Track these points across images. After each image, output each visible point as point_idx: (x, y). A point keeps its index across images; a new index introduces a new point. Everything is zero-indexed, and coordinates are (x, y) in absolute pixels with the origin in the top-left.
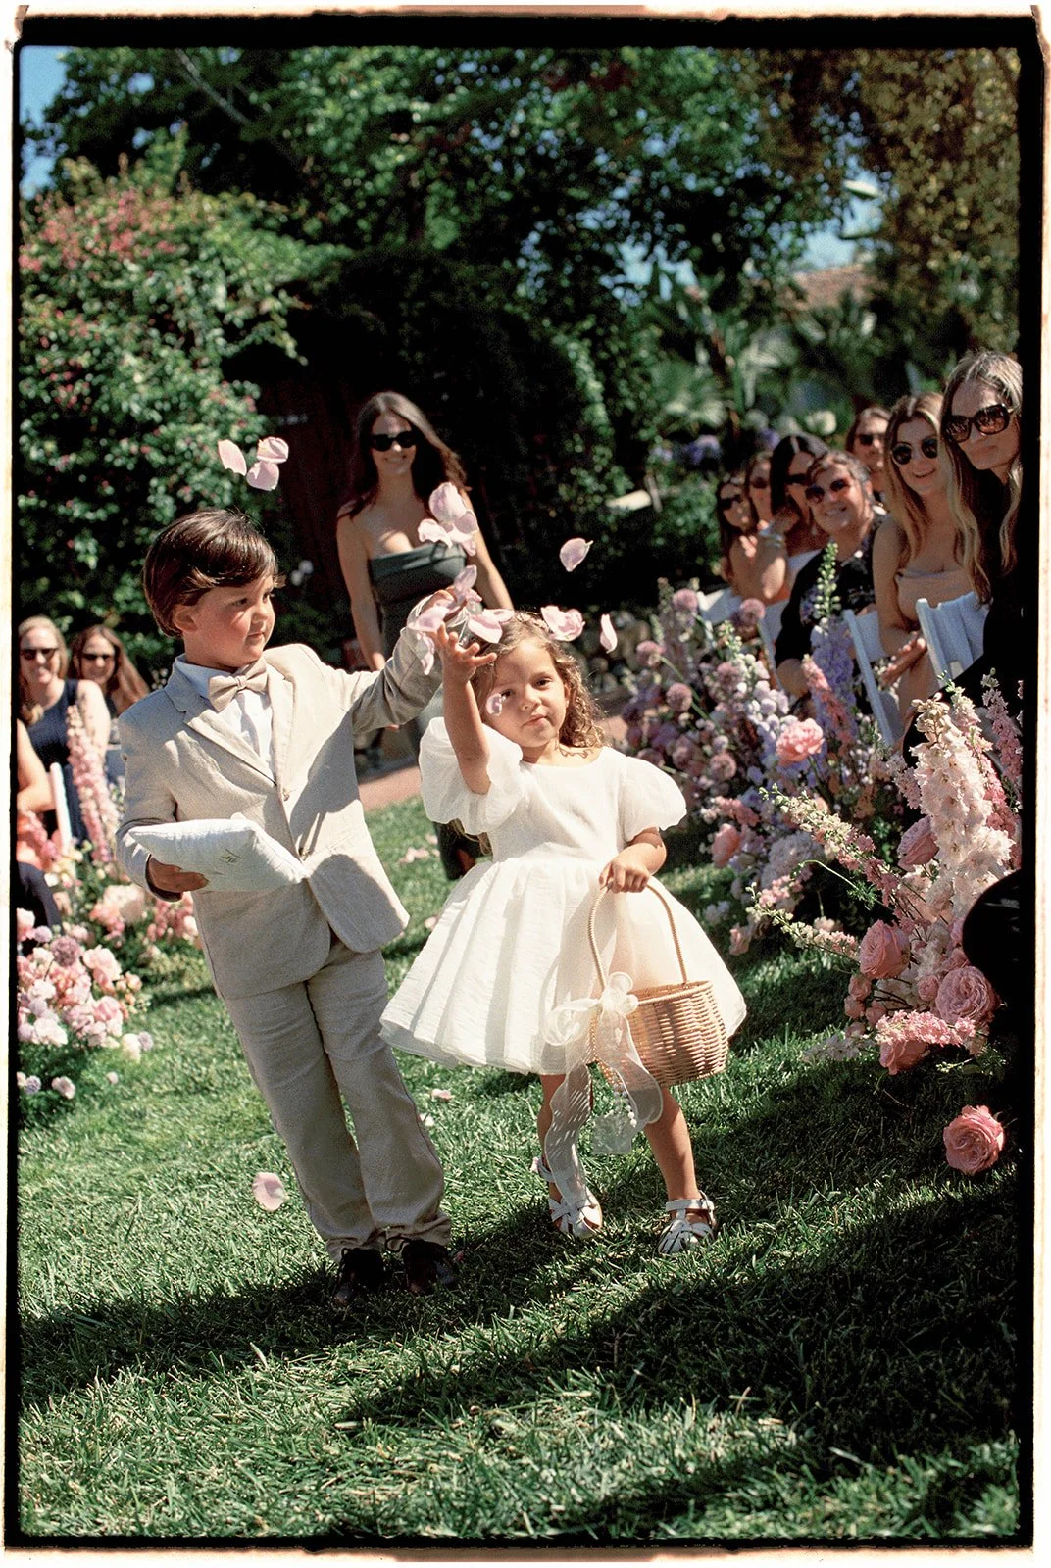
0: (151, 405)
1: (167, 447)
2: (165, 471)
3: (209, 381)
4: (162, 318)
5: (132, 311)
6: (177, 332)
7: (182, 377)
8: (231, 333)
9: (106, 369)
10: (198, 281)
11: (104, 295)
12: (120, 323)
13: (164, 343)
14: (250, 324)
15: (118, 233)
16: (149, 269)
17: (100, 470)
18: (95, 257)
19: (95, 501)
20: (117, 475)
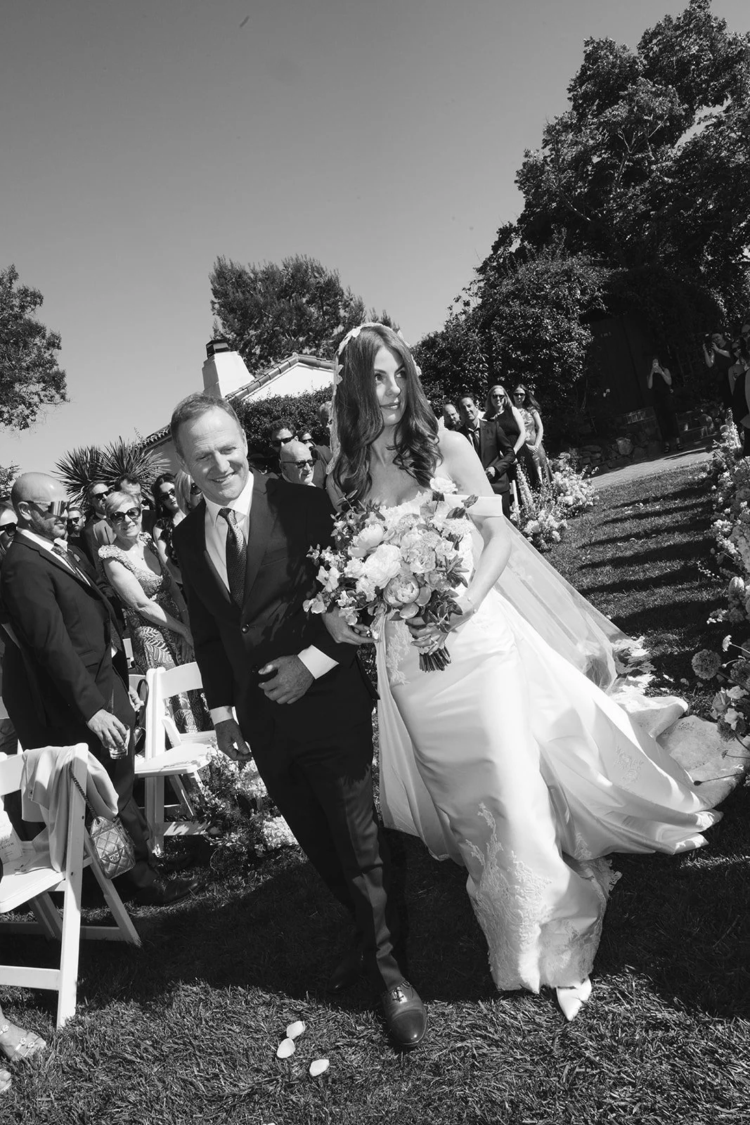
0: (553, 336)
1: (559, 350)
2: (558, 359)
3: (574, 325)
4: (558, 305)
5: (547, 303)
6: (563, 308)
7: (565, 325)
8: (582, 306)
9: (539, 325)
10: (570, 289)
11: (536, 297)
12: (543, 308)
13: (558, 314)
14: (589, 302)
15: (542, 274)
16: (552, 288)
17: (536, 360)
18: (534, 283)
19: (533, 371)
20: (541, 361)
